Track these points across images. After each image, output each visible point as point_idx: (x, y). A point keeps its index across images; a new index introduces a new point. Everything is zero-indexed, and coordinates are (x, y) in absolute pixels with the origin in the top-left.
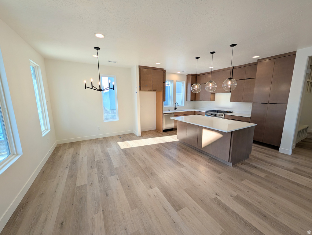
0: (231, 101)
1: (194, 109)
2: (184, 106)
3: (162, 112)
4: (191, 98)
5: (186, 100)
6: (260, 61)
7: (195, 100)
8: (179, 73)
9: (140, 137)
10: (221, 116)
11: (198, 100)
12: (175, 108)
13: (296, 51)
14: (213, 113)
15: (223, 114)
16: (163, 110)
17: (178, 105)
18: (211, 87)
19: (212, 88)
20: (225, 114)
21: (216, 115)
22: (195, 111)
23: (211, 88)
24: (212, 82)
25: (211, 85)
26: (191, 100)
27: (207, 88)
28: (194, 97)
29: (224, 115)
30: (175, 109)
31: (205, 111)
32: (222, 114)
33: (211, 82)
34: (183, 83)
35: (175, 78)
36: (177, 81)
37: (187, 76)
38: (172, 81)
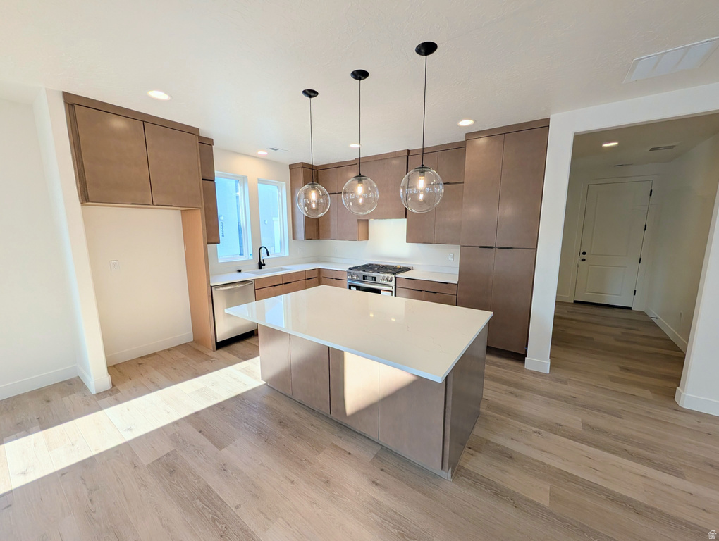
0: (408, 241)
1: (318, 261)
2: (287, 254)
3: (209, 282)
4: (306, 232)
5: (293, 239)
6: (471, 136)
7: (318, 238)
8: (262, 153)
9: (101, 395)
10: (388, 283)
11: (327, 237)
12: (260, 263)
13: (549, 119)
14: (365, 274)
15: (393, 276)
16: (208, 276)
17: (268, 255)
18: (360, 196)
19: (367, 200)
20: (397, 276)
21: (375, 279)
22: (319, 269)
23: (361, 200)
24: (363, 181)
25: (360, 189)
26: (308, 238)
27: (350, 200)
28: (315, 228)
29: (396, 278)
30: (260, 268)
31: (345, 269)
32: (390, 276)
33: (360, 181)
34: (280, 189)
35: (251, 169)
36: (260, 181)
37: (292, 167)
38: (242, 180)
